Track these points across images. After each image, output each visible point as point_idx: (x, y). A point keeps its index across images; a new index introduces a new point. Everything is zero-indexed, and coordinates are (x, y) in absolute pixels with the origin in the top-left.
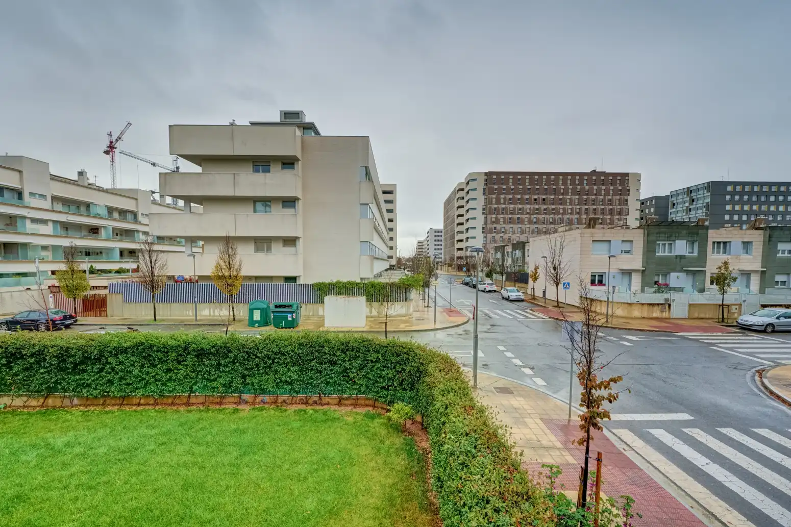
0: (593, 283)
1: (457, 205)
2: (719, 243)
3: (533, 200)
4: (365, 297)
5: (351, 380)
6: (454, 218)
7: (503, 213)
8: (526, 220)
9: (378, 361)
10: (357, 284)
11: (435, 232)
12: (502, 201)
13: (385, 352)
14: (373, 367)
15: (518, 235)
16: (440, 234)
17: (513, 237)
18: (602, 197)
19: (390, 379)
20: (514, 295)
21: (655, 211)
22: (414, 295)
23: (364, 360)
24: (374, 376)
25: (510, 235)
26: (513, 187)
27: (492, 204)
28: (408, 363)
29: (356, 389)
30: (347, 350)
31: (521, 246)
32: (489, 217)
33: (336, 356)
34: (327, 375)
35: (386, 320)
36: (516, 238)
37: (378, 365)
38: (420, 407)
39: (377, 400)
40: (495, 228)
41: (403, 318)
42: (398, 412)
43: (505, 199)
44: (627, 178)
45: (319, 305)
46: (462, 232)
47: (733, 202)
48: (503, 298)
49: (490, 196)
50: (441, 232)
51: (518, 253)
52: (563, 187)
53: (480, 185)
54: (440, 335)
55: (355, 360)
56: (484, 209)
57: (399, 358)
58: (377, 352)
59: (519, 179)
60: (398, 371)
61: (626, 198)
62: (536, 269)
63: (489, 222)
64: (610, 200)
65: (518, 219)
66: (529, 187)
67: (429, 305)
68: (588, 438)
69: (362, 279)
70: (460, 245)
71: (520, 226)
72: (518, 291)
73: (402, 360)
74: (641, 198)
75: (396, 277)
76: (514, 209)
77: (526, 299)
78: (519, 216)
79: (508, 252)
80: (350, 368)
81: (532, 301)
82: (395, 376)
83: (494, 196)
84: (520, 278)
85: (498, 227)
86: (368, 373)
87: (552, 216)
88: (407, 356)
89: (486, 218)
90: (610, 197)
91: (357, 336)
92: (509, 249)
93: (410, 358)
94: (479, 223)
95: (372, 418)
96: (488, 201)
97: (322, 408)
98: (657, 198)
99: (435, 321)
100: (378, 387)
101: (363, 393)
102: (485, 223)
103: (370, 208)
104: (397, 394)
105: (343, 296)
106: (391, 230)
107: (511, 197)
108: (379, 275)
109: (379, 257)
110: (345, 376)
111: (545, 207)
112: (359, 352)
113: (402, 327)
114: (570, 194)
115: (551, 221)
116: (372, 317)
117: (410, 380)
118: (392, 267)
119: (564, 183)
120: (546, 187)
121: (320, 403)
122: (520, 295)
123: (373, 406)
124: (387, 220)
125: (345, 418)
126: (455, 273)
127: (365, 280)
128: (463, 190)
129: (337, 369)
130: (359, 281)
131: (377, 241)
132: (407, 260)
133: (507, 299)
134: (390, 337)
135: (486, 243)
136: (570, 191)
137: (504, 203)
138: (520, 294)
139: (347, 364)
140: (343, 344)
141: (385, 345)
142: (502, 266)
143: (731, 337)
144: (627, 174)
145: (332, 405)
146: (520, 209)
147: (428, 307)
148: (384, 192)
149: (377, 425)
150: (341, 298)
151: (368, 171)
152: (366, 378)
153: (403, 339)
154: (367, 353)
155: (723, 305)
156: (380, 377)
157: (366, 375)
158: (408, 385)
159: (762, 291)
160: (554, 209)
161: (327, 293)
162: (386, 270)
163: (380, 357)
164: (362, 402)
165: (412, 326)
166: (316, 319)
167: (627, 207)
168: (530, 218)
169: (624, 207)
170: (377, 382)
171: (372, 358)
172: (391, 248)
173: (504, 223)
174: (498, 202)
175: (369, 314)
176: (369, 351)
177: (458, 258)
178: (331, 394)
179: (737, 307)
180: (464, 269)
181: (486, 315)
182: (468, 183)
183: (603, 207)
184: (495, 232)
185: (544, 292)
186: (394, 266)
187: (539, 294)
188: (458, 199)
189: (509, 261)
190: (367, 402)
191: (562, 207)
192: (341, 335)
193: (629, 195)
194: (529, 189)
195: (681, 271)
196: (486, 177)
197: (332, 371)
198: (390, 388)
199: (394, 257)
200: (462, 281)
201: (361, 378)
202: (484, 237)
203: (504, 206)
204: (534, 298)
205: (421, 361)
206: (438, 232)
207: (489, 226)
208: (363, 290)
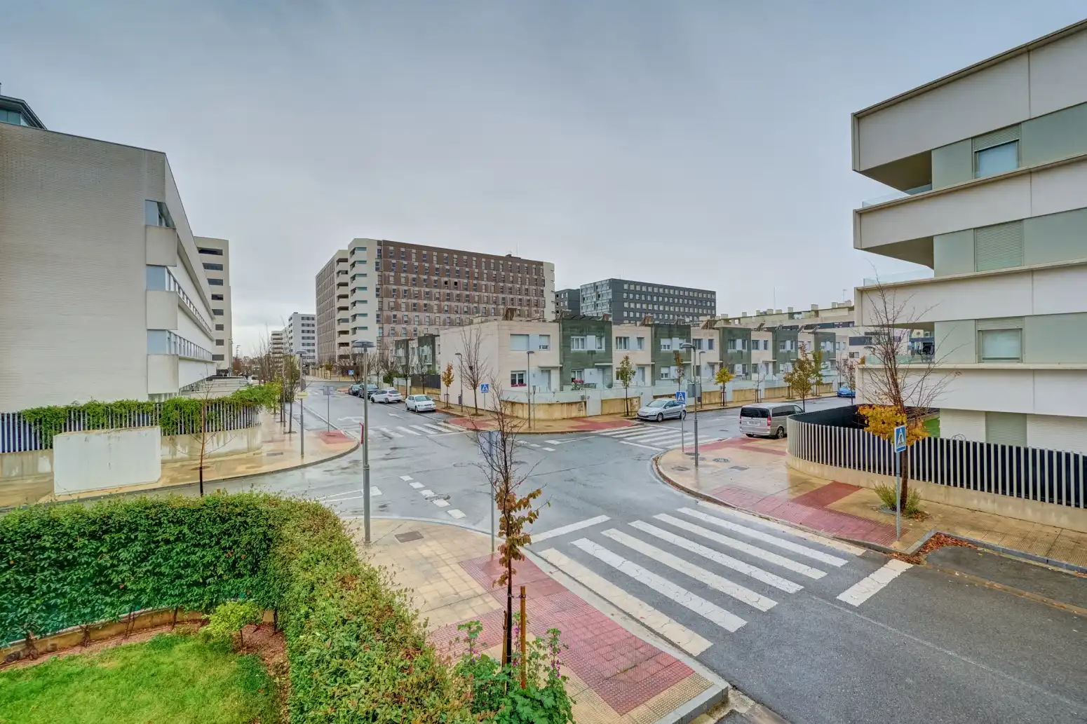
0: (513, 383)
1: (337, 281)
2: (620, 338)
3: (443, 283)
4: (157, 430)
5: (116, 586)
6: (333, 301)
7: (405, 296)
8: (435, 307)
9: (180, 538)
10: (139, 406)
11: (303, 318)
12: (403, 280)
13: (198, 519)
14: (169, 552)
15: (426, 327)
16: (310, 322)
17: (420, 328)
18: (518, 286)
19: (206, 566)
20: (423, 404)
21: (569, 304)
22: (263, 416)
23: (148, 543)
24: (172, 567)
25: (415, 326)
26: (416, 264)
27: (389, 284)
28: (246, 529)
29: (127, 602)
30: (105, 532)
31: (430, 340)
32: (386, 300)
33: (76, 549)
34: (49, 592)
35: (201, 463)
36: (423, 330)
37: (179, 546)
38: (270, 597)
39: (181, 609)
40: (395, 316)
41: (244, 456)
42: (226, 618)
43: (407, 278)
44: (541, 267)
45: (40, 452)
46: (346, 321)
47: (628, 299)
48: (408, 409)
49: (387, 273)
50: (313, 319)
51: (427, 350)
52: (477, 270)
53: (371, 256)
54: (314, 474)
55: (124, 547)
56: (378, 290)
57: (226, 526)
58: (180, 522)
59: (424, 256)
60: (224, 549)
61: (542, 288)
62: (449, 369)
63: (386, 307)
64: (527, 290)
65: (425, 305)
66: (437, 266)
67: (292, 430)
68: (510, 573)
69: (152, 396)
70: (344, 339)
71: (428, 314)
72: (428, 399)
73: (233, 527)
74: (556, 290)
75: (227, 390)
76: (420, 291)
77: (439, 408)
78: (425, 302)
79: (413, 348)
80: (113, 566)
81: (446, 411)
82: (218, 558)
83: (392, 274)
84: (430, 381)
85: (399, 314)
86: (160, 565)
87: (466, 304)
88: (242, 519)
89: (381, 302)
90: (527, 287)
91: (130, 501)
92: (414, 344)
93: (249, 520)
94: (372, 307)
95: (168, 645)
96: (383, 280)
97: (35, 663)
98: (570, 291)
99: (302, 453)
100: (181, 585)
101: (148, 604)
102: (381, 309)
103: (169, 273)
104: (224, 587)
105: (105, 430)
106: (219, 312)
107: (415, 276)
108: (193, 388)
109: (192, 356)
110: (101, 583)
111: (458, 292)
112: (136, 530)
113: (241, 470)
114: (485, 279)
115: (466, 309)
116: (176, 461)
117: (250, 558)
118: (221, 374)
119: (478, 266)
120: (458, 268)
121: (27, 656)
122: (431, 404)
123: (170, 623)
124: (209, 297)
125: (100, 666)
126: (337, 379)
127: (160, 398)
128: (346, 260)
129: (78, 573)
130: (144, 399)
131: (185, 328)
132: (252, 362)
133: (414, 411)
134: (209, 492)
135: (383, 336)
136: (485, 276)
137: (406, 284)
138: (431, 402)
139: (106, 560)
140: (94, 523)
141: (198, 506)
142: (406, 367)
143: (636, 429)
144: (541, 263)
145: (63, 649)
146: (427, 293)
147: (290, 432)
148: (202, 251)
149: (179, 656)
150: (99, 434)
151: (164, 211)
152: (155, 574)
153: (233, 491)
154: (156, 528)
155: (627, 399)
156: (187, 565)
157: (154, 569)
158: (245, 566)
159: (653, 384)
160: (467, 296)
161: (60, 429)
162: (210, 379)
163: (186, 530)
164: (147, 622)
165: (260, 467)
166: (29, 481)
167: (543, 299)
168: (440, 305)
169: (541, 299)
170: (180, 577)
171: (166, 536)
172: (220, 342)
173: (407, 310)
174: (397, 282)
175: (169, 457)
176: (160, 524)
177: (341, 357)
178: (62, 628)
179: (637, 400)
180: (351, 373)
181: (384, 435)
182: (353, 252)
183: (520, 297)
184: (394, 322)
185: (460, 398)
186: (226, 371)
187: (454, 400)
188: (338, 273)
189: (415, 361)
190: (157, 620)
191: (477, 293)
192: (88, 508)
193: (544, 286)
194: (437, 269)
195: (593, 367)
196: (379, 247)
197: (65, 580)
198: (208, 581)
199: (226, 358)
200: (348, 389)
201: (140, 578)
202: (379, 328)
203: (406, 288)
204: (448, 406)
205: (270, 522)
206: (308, 319)
207: (385, 313)
208: (154, 416)
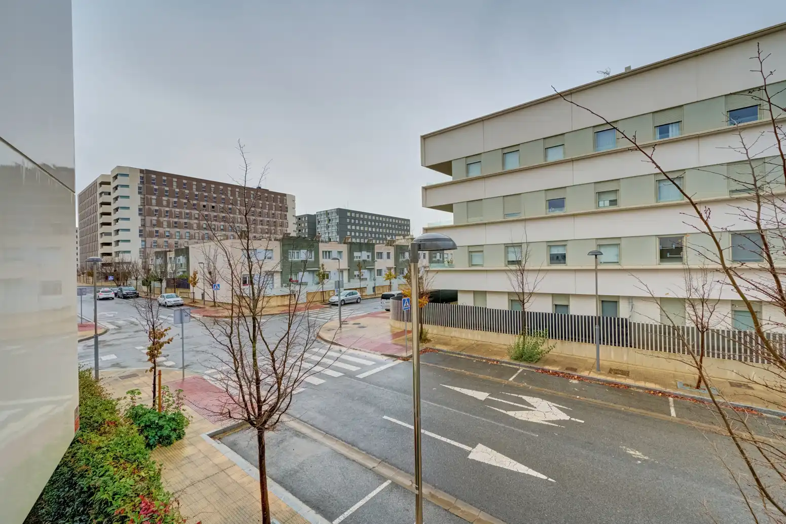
1: (100, 200)
2: (325, 252)
3: (202, 207)
6: (96, 217)
7: (167, 216)
8: (195, 226)
12: (165, 203)
15: (186, 240)
17: (181, 241)
18: (267, 211)
20: (171, 301)
21: (308, 225)
25: (176, 240)
26: (177, 190)
27: (151, 205)
31: (186, 251)
32: (148, 219)
40: (157, 232)
43: (168, 202)
44: (285, 198)
46: (109, 234)
48: (160, 305)
49: (149, 196)
51: (182, 259)
52: (231, 198)
53: (134, 182)
56: (140, 210)
59: (185, 184)
61: (285, 213)
62: (196, 274)
63: (148, 224)
64: (273, 214)
65: (186, 223)
66: (197, 193)
70: (106, 249)
71: (188, 230)
72: (178, 297)
74: (297, 215)
76: (180, 213)
77: (186, 303)
78: (186, 221)
79: (171, 258)
81: (192, 305)
83: (154, 197)
84: (182, 283)
85: (161, 230)
87: (222, 223)
89: (143, 220)
90: (273, 212)
92: (172, 255)
94: (136, 222)
96: (145, 202)
98: (308, 216)
102: (144, 225)
107: (176, 200)
111: (215, 214)
114: (239, 205)
115: (222, 227)
119: (233, 194)
120: (215, 195)
126: (100, 284)
128: (109, 183)
133: (165, 306)
135: (145, 248)
136: (239, 202)
137: (168, 206)
138: (180, 299)
142: (164, 273)
146: (187, 214)
155: (323, 292)
159: (349, 280)
160: (224, 217)
168: (199, 223)
169: (285, 221)
173: (169, 226)
174: (159, 204)
177: (104, 265)
180: (111, 278)
182: (116, 177)
184: (156, 236)
185: (203, 295)
187: (198, 297)
188: (100, 194)
191: (232, 215)
193: (287, 211)
194: (196, 195)
195: (305, 271)
196: (142, 175)
202: (142, 241)
203: (167, 209)
204: (194, 301)
207: (148, 229)
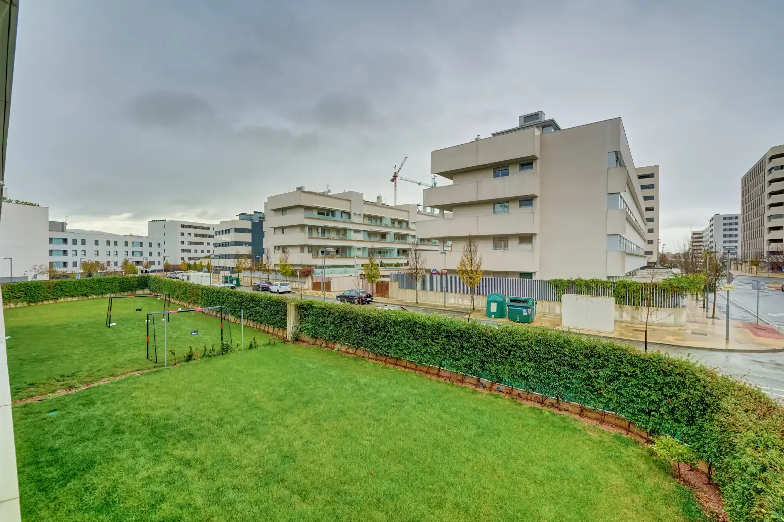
1: (768, 178)
4: (613, 299)
5: (596, 390)
6: (763, 198)
9: (634, 375)
10: (603, 283)
11: (725, 218)
13: (646, 367)
14: (627, 382)
16: (733, 221)
19: (652, 402)
22: (687, 300)
23: (614, 372)
24: (628, 393)
28: (684, 388)
29: (602, 403)
30: (592, 356)
33: (578, 361)
34: (566, 379)
35: (646, 328)
37: (633, 382)
38: (705, 452)
39: (633, 424)
41: (671, 329)
42: (667, 447)
45: (556, 302)
50: (737, 218)
54: (736, 359)
55: (601, 369)
57: (668, 379)
58: (634, 365)
60: (666, 395)
67: (715, 316)
69: (609, 277)
70: (777, 235)
73: (673, 382)
75: (660, 276)
80: (595, 377)
82: (661, 401)
86: (619, 388)
88: (682, 379)
91: (605, 341)
93: (687, 381)
95: (626, 443)
97: (560, 413)
99: (727, 339)
100: (634, 408)
101: (613, 410)
103: (621, 197)
104: (665, 424)
105: (585, 295)
106: (650, 220)
108: (633, 274)
109: (632, 252)
110: (589, 385)
112: (608, 361)
113: (670, 339)
116: (622, 322)
117: (687, 412)
118: (651, 265)
121: (557, 407)
123: (626, 429)
124: (644, 209)
125: (589, 433)
126: (766, 275)
127: (613, 279)
129: (579, 374)
130: (605, 279)
131: (630, 234)
132: (675, 256)
134: (652, 350)
139: (592, 373)
140: (586, 348)
141: (647, 358)
145: (571, 412)
147: (713, 317)
148: (641, 177)
149: (631, 453)
150: (582, 297)
151: (619, 155)
152: (617, 393)
153: (674, 355)
154: (619, 364)
156: (638, 396)
157: (617, 390)
158: (683, 416)
161: (565, 291)
162: (643, 268)
163: (638, 372)
164: (612, 420)
165: (685, 341)
166: (552, 317)
170: (632, 401)
171: (626, 371)
172: (650, 242)
175: (619, 319)
176: (621, 362)
177: (772, 253)
178: (571, 401)
186: (655, 263)
188: (771, 170)
190: (618, 422)
192: (584, 339)
197: (573, 376)
198: (652, 413)
199: (655, 254)
200: (781, 286)
201: (609, 391)
205: (707, 390)
206: (731, 218)
208: (610, 290)
